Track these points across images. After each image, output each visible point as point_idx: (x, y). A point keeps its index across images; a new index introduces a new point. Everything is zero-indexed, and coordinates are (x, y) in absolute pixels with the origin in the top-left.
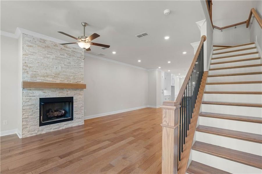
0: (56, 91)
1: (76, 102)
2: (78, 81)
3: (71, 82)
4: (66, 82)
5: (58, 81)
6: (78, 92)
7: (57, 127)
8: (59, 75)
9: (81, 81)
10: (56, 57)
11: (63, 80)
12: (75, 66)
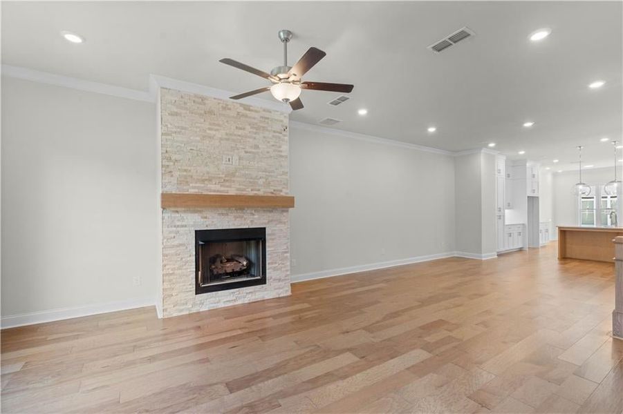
0: (227, 215)
1: (270, 239)
2: (276, 188)
3: (261, 193)
4: (249, 192)
5: (232, 192)
6: (275, 215)
7: (232, 298)
8: (234, 176)
9: (284, 190)
10: (227, 134)
11: (241, 187)
12: (268, 152)
